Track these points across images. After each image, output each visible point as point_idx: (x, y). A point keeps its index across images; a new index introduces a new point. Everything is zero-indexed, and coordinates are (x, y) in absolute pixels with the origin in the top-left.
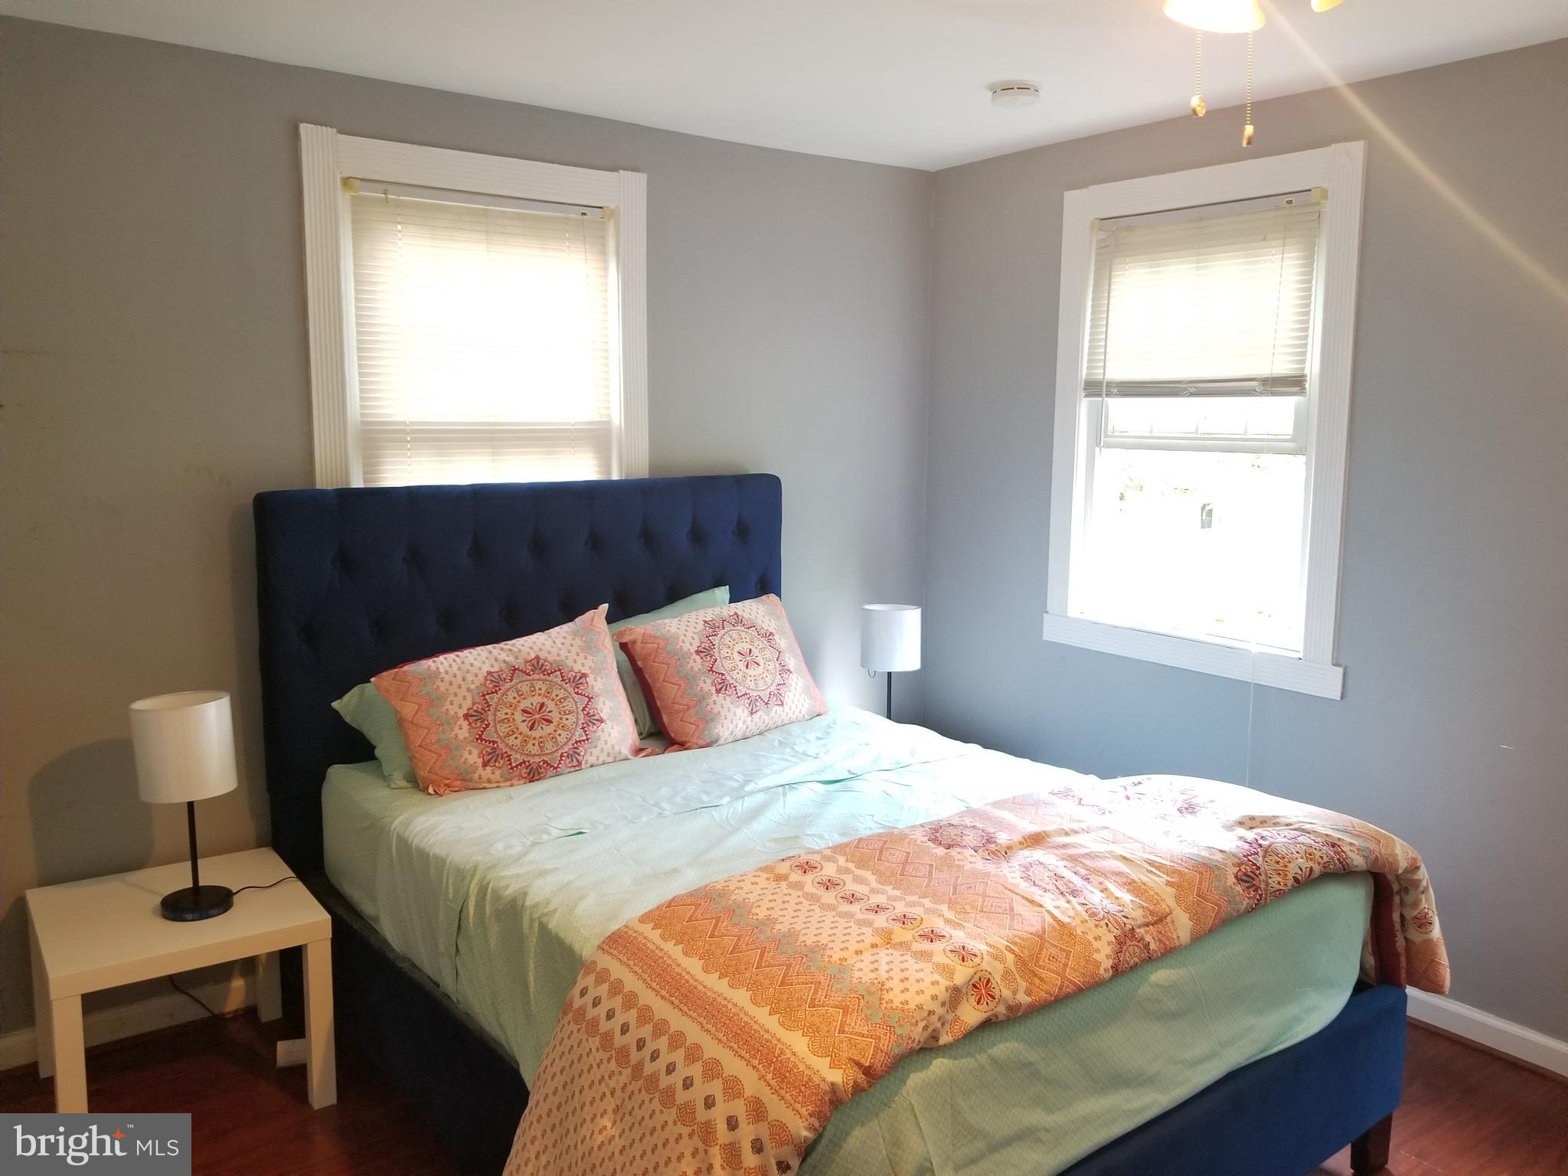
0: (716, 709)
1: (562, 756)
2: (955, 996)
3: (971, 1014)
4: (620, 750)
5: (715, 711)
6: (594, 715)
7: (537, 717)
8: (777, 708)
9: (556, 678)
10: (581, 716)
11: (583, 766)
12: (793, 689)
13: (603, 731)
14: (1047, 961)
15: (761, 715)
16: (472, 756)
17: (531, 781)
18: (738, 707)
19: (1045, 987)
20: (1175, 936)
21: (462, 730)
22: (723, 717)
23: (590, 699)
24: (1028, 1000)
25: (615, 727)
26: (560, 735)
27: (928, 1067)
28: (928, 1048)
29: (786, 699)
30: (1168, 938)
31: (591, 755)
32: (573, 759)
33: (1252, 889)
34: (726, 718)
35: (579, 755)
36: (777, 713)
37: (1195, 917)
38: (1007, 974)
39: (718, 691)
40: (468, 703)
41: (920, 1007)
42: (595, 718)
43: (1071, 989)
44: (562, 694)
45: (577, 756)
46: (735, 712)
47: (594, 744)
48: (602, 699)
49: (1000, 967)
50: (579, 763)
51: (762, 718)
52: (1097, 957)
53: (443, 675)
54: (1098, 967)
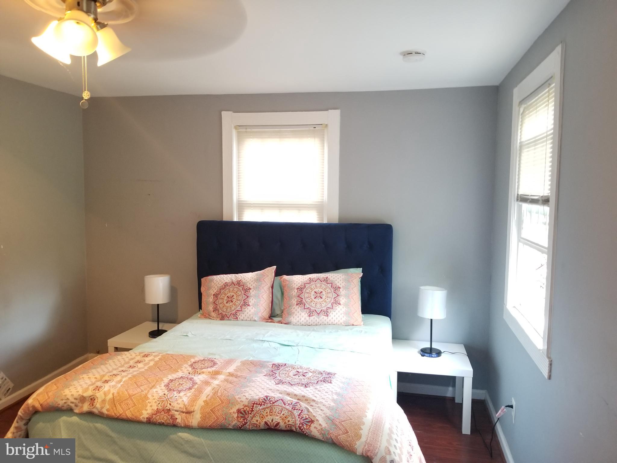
0: (294, 311)
1: (231, 314)
2: (83, 399)
3: (86, 407)
4: (253, 317)
5: (293, 311)
6: (246, 303)
7: (230, 299)
8: (324, 317)
9: (241, 288)
10: (242, 302)
11: (238, 319)
12: (337, 311)
13: (248, 309)
14: (124, 404)
15: (314, 318)
16: (211, 308)
17: (221, 320)
18: (303, 312)
19: (115, 412)
20: (191, 421)
21: (211, 299)
22: (295, 315)
23: (248, 297)
24: (106, 412)
25: (254, 308)
26: (233, 307)
27: (71, 417)
28: (69, 411)
29: (331, 314)
30: (188, 421)
31: (241, 316)
32: (235, 316)
33: (243, 418)
34: (296, 315)
35: (237, 315)
36: (323, 318)
37: (204, 418)
38: (104, 401)
39: (297, 305)
40: (215, 291)
41: (65, 395)
42: (246, 304)
43: (124, 417)
44: (240, 293)
45: (236, 315)
46: (301, 314)
47: (243, 313)
48: (252, 298)
49: (103, 397)
50: (237, 318)
51: (314, 319)
52: (144, 412)
53: (214, 281)
54: (141, 415)
